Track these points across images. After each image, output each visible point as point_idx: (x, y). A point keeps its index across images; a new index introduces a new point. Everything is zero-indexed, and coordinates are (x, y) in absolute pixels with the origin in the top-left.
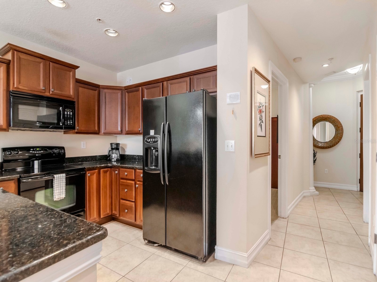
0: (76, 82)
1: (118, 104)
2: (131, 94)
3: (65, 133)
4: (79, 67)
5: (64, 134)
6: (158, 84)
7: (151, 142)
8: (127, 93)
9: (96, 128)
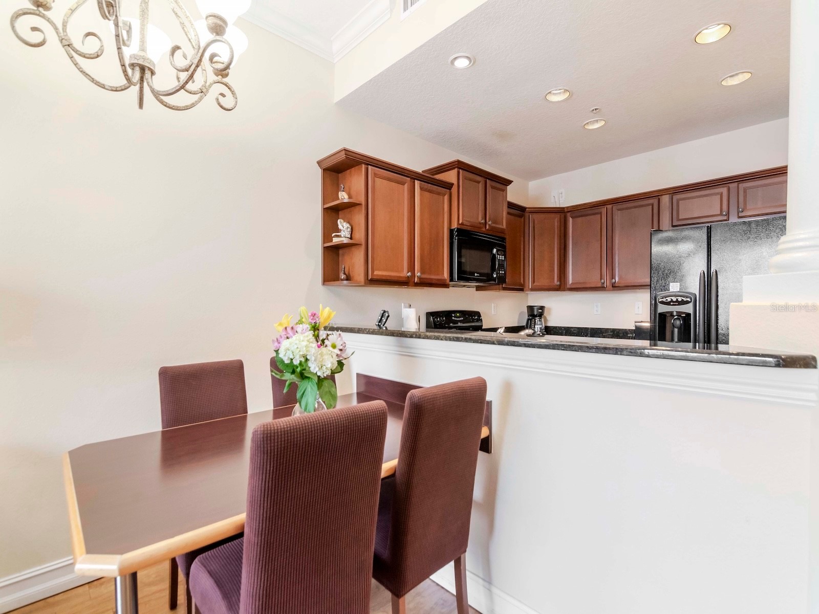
0: (508, 207)
1: (554, 238)
2: (579, 220)
3: (478, 288)
4: (513, 182)
5: (476, 290)
6: (651, 201)
7: (672, 303)
8: (571, 217)
9: (522, 281)
